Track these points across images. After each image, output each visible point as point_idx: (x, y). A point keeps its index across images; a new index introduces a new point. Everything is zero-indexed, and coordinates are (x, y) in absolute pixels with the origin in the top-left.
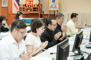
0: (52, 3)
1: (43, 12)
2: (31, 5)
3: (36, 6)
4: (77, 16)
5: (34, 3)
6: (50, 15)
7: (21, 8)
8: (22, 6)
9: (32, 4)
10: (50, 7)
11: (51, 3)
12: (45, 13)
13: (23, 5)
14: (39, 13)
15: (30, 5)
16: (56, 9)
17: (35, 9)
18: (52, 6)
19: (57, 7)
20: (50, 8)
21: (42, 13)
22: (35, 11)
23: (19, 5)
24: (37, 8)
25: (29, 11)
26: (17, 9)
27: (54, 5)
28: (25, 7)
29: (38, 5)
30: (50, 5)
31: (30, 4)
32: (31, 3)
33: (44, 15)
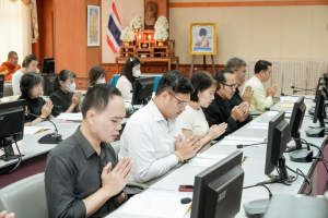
0: (200, 38)
1: (177, 59)
2: (149, 42)
3: (160, 44)
4: (269, 67)
5: (155, 38)
6: (195, 66)
7: (124, 50)
8: (127, 44)
9: (152, 39)
10: (193, 46)
11: (197, 38)
12: (181, 62)
13: (130, 43)
14: (167, 63)
15: (145, 42)
16: (208, 52)
17: (158, 52)
18: (199, 44)
19: (212, 46)
20: (195, 49)
21: (175, 62)
22: (158, 56)
23: (119, 42)
24: (164, 50)
25: (143, 56)
26: (115, 51)
27: (204, 43)
28: (134, 47)
29: (165, 43)
30: (194, 42)
31: (147, 39)
32: (150, 37)
33: (180, 66)
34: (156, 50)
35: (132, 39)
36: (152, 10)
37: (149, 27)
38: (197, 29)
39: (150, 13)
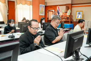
0: (78, 15)
1: (73, 20)
4: (83, 22)
9: (66, 15)
22: (68, 19)
25: (64, 19)
28: (62, 17)
29: (69, 16)
34: (67, 18)
35: (62, 15)
36: (67, 8)
37: (66, 12)
38: (78, 13)
39: (67, 9)
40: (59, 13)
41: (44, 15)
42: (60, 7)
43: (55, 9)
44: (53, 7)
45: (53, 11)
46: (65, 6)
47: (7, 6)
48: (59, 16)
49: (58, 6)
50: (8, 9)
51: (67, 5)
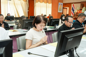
31: (80, 12)
35: (77, 12)
37: (81, 10)
39: (82, 6)
40: (73, 11)
41: (62, 12)
42: (75, 4)
43: (70, 7)
44: (68, 5)
45: (67, 8)
46: (80, 4)
47: (28, 3)
48: (74, 13)
49: (73, 3)
50: (28, 7)
51: (82, 3)
